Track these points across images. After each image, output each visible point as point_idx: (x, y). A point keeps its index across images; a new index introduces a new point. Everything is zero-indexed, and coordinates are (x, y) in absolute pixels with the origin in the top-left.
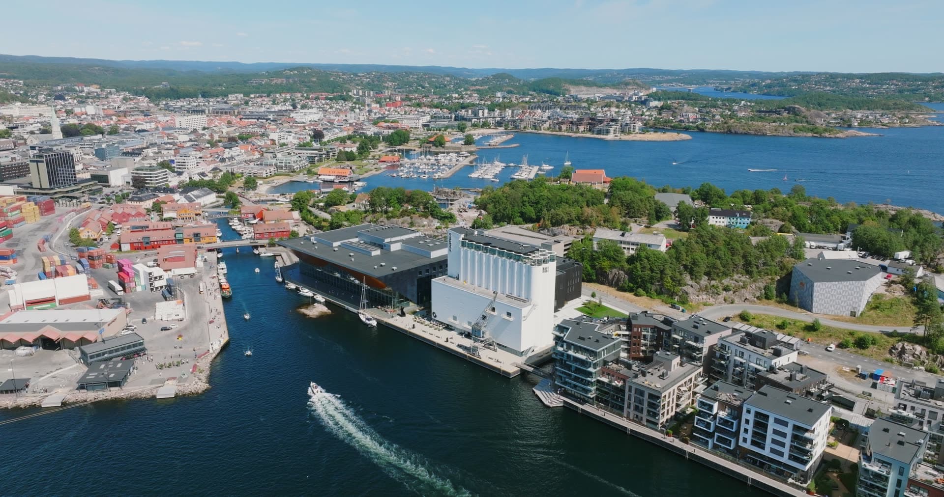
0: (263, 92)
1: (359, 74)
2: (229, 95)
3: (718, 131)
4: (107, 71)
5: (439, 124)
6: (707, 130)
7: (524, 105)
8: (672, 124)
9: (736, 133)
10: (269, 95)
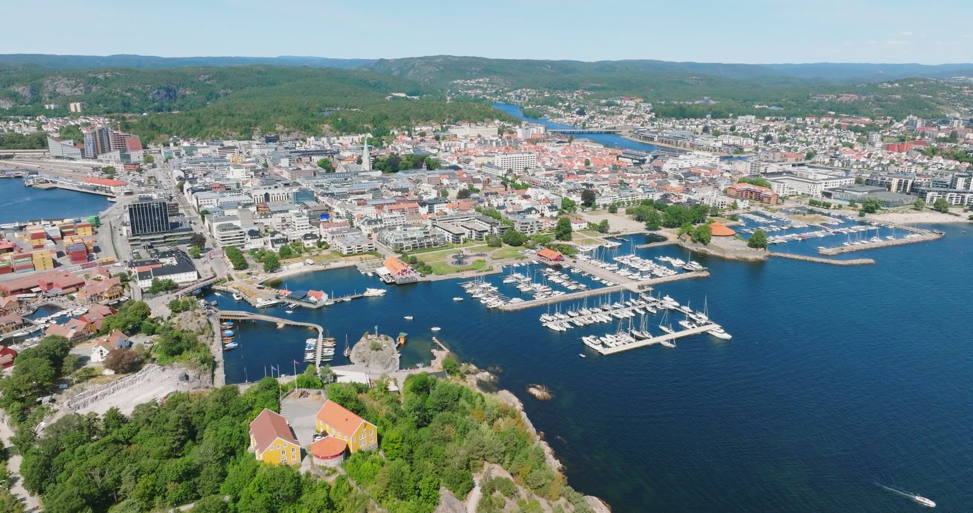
10: (788, 118)
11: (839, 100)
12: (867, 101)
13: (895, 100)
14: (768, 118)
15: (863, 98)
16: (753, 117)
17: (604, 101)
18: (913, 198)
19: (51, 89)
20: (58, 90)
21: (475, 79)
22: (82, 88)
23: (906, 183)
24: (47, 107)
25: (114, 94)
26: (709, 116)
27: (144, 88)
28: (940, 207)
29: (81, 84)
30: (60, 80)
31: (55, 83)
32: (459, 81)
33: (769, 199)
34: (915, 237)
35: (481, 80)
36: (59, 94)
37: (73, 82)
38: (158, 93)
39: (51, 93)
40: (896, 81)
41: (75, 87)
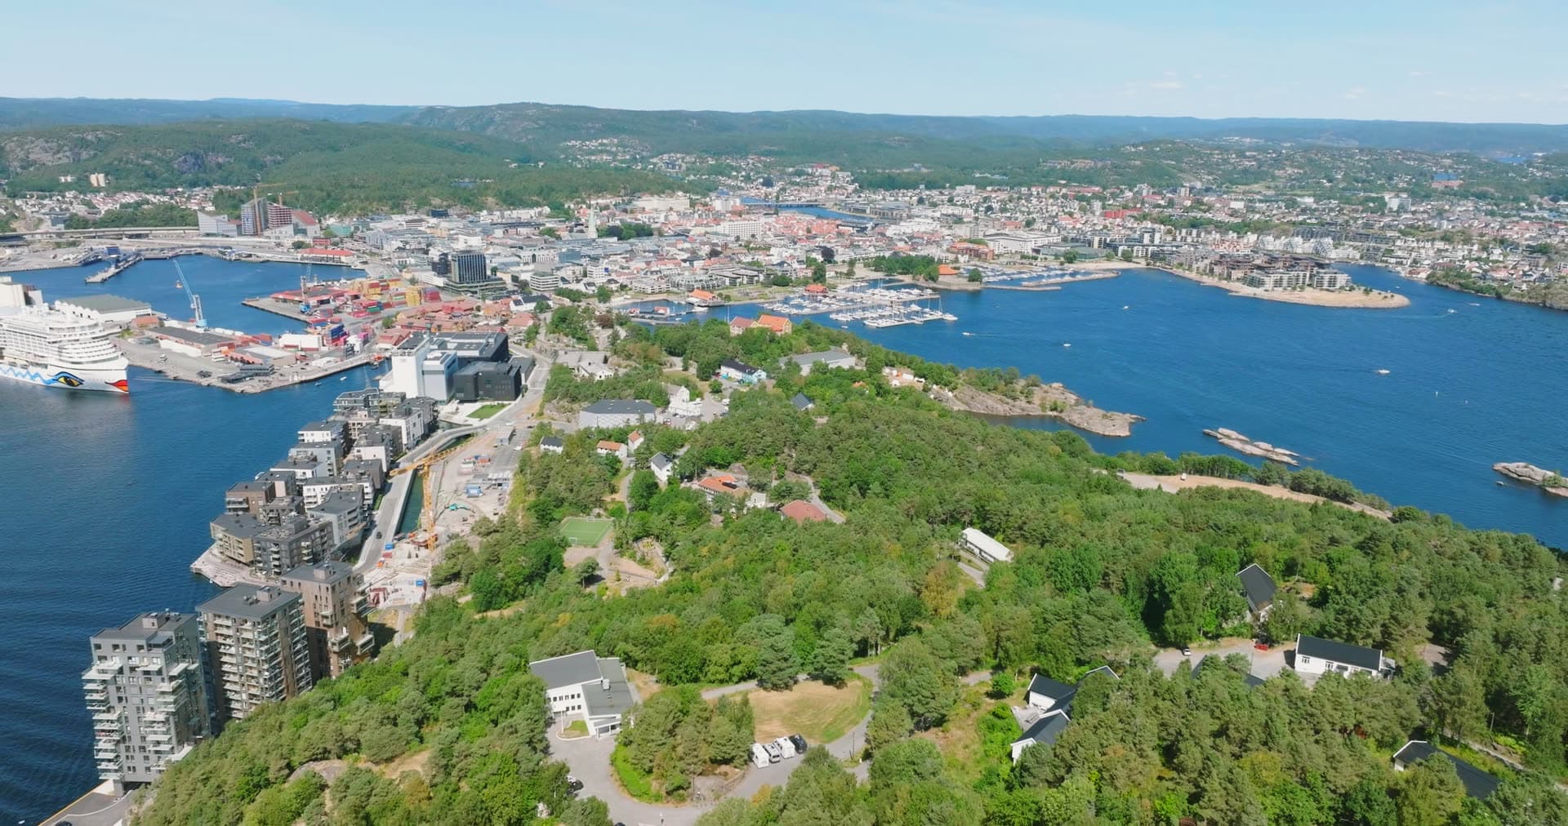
3: (1524, 300)
6: (1507, 297)
7: (1286, 227)
8: (1463, 281)
9: (1551, 308)
10: (1012, 188)
11: (1072, 167)
12: (1103, 168)
13: (1134, 167)
14: (989, 188)
15: (1100, 164)
16: (973, 187)
17: (791, 170)
18: (1109, 251)
19: (21, 155)
20: (32, 157)
21: (597, 140)
22: (68, 154)
25: (127, 162)
26: (922, 186)
27: (164, 153)
28: (1127, 257)
29: (66, 148)
30: (32, 142)
31: (26, 147)
32: (573, 142)
33: (986, 255)
34: (1097, 276)
35: (605, 141)
36: (35, 162)
37: (54, 144)
38: (185, 161)
39: (22, 160)
40: (1142, 144)
41: (58, 152)
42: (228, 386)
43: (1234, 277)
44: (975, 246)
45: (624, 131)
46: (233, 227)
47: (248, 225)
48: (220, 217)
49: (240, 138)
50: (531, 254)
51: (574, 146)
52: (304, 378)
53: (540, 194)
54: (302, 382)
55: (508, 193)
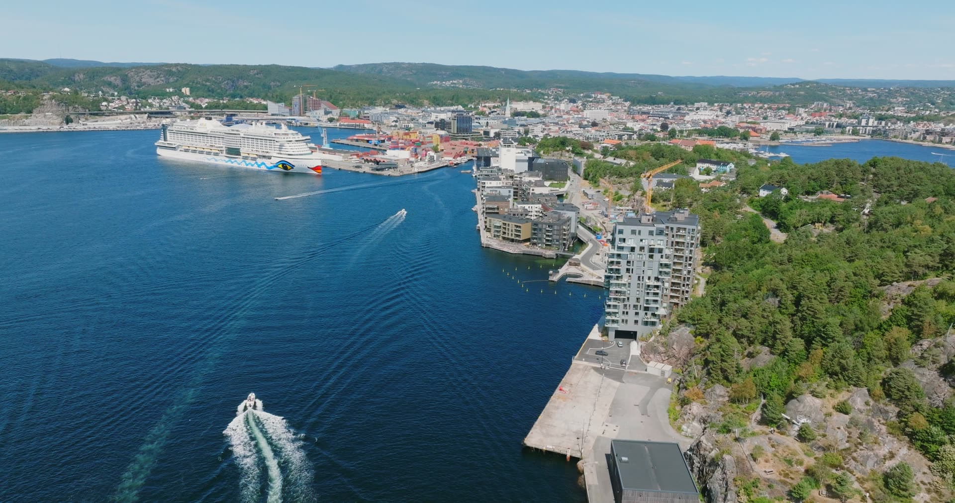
0: (728, 102)
1: (869, 89)
2: (696, 104)
4: (639, 84)
5: (803, 128)
10: (731, 104)
11: (759, 95)
12: (780, 95)
13: (800, 95)
15: (777, 94)
16: (706, 103)
17: (582, 95)
18: (839, 130)
19: (138, 79)
20: (143, 80)
21: (449, 81)
22: (162, 79)
23: (833, 124)
24: (168, 90)
25: (197, 83)
26: (672, 103)
27: (216, 79)
28: (855, 133)
29: (161, 76)
30: (144, 72)
31: (140, 74)
33: (761, 130)
34: (847, 141)
35: (455, 82)
36: (144, 84)
37: (155, 73)
38: (227, 84)
39: (138, 82)
40: (796, 84)
41: (158, 77)
42: (377, 172)
43: (944, 141)
44: (753, 126)
45: (464, 76)
46: (287, 110)
47: (296, 109)
48: (280, 104)
49: (255, 72)
50: (486, 121)
51: (436, 84)
52: (420, 170)
53: (452, 99)
54: (419, 172)
55: (435, 98)
